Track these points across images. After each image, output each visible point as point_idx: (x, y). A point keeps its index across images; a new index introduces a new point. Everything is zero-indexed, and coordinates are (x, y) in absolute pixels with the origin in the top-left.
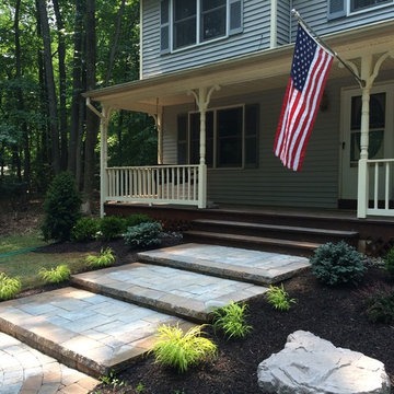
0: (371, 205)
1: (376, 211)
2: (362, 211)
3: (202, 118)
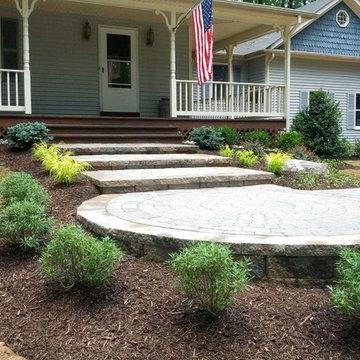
1: (182, 113)
3: (26, 24)
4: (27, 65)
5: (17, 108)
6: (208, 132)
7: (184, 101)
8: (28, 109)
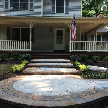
0: (71, 49)
1: (73, 51)
2: (70, 51)
3: (31, 29)
4: (31, 39)
5: (28, 50)
6: (76, 57)
7: (73, 47)
8: (31, 50)
